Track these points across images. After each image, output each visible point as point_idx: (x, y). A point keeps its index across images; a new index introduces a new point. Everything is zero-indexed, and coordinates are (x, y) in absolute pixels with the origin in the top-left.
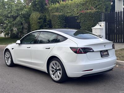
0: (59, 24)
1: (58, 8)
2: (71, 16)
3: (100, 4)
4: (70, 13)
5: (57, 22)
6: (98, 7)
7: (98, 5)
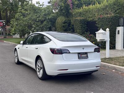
0: (80, 28)
1: (81, 13)
2: (92, 20)
3: (120, 8)
4: (92, 17)
5: (78, 27)
6: (117, 12)
7: (118, 10)
